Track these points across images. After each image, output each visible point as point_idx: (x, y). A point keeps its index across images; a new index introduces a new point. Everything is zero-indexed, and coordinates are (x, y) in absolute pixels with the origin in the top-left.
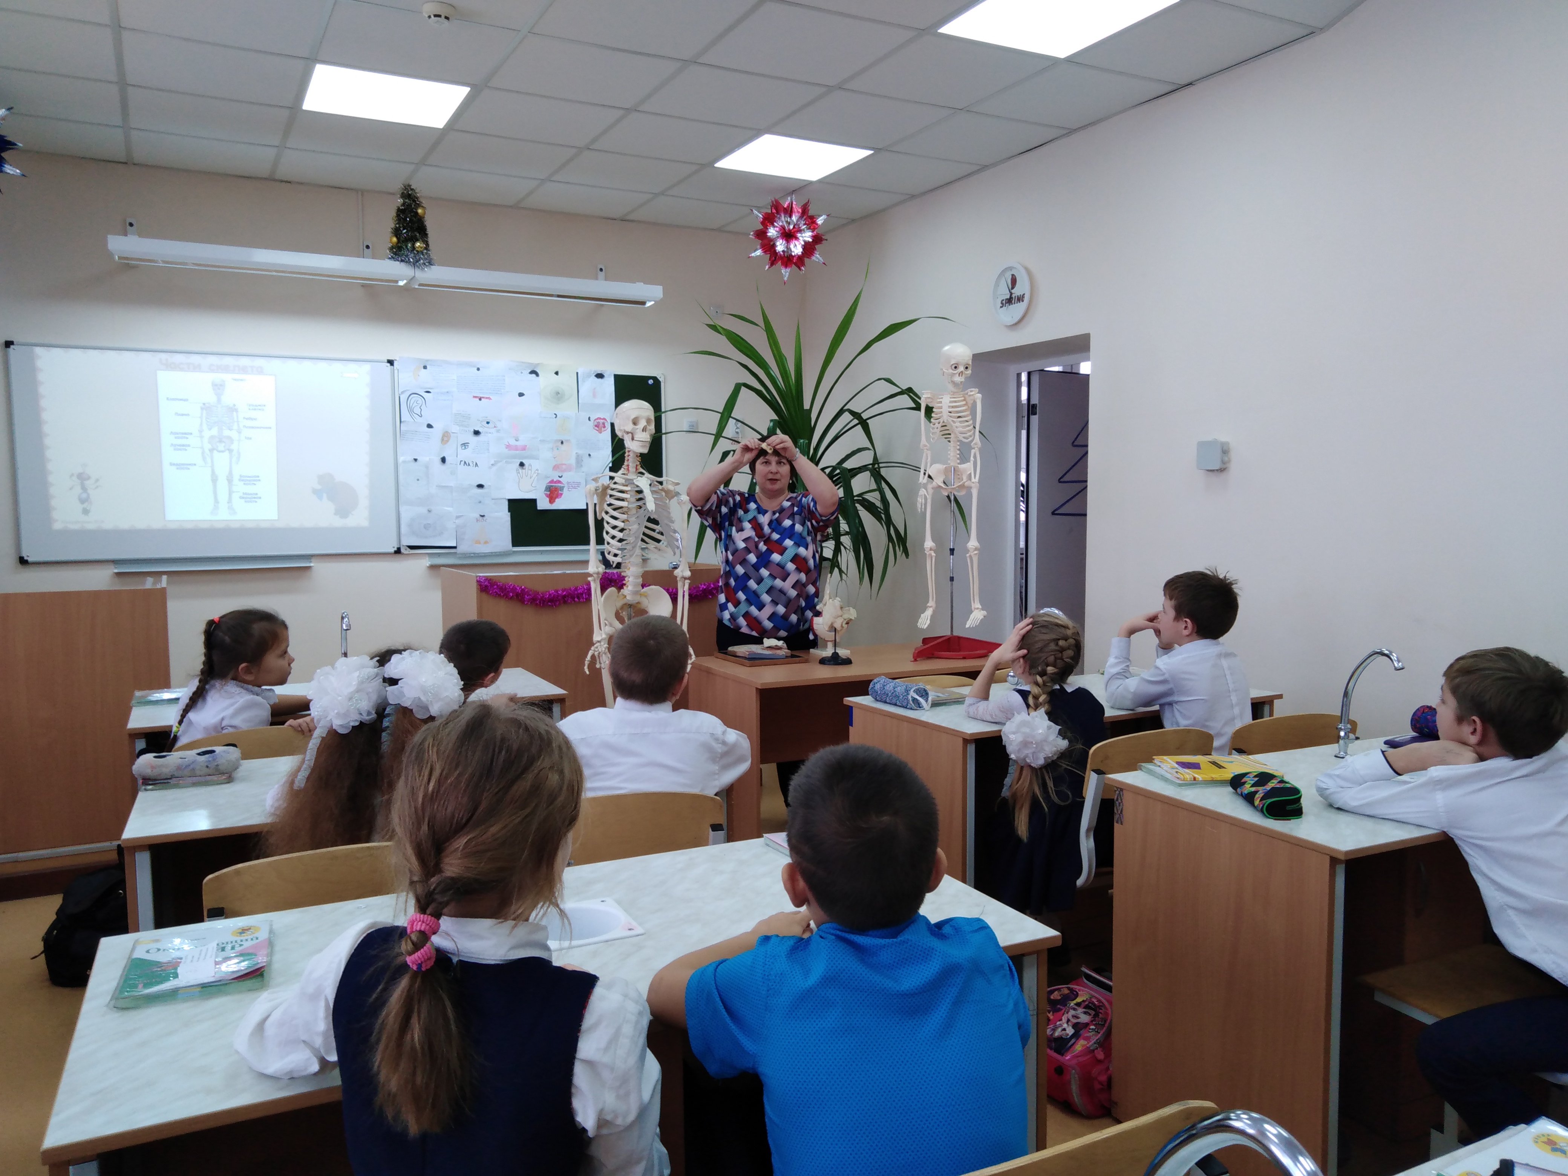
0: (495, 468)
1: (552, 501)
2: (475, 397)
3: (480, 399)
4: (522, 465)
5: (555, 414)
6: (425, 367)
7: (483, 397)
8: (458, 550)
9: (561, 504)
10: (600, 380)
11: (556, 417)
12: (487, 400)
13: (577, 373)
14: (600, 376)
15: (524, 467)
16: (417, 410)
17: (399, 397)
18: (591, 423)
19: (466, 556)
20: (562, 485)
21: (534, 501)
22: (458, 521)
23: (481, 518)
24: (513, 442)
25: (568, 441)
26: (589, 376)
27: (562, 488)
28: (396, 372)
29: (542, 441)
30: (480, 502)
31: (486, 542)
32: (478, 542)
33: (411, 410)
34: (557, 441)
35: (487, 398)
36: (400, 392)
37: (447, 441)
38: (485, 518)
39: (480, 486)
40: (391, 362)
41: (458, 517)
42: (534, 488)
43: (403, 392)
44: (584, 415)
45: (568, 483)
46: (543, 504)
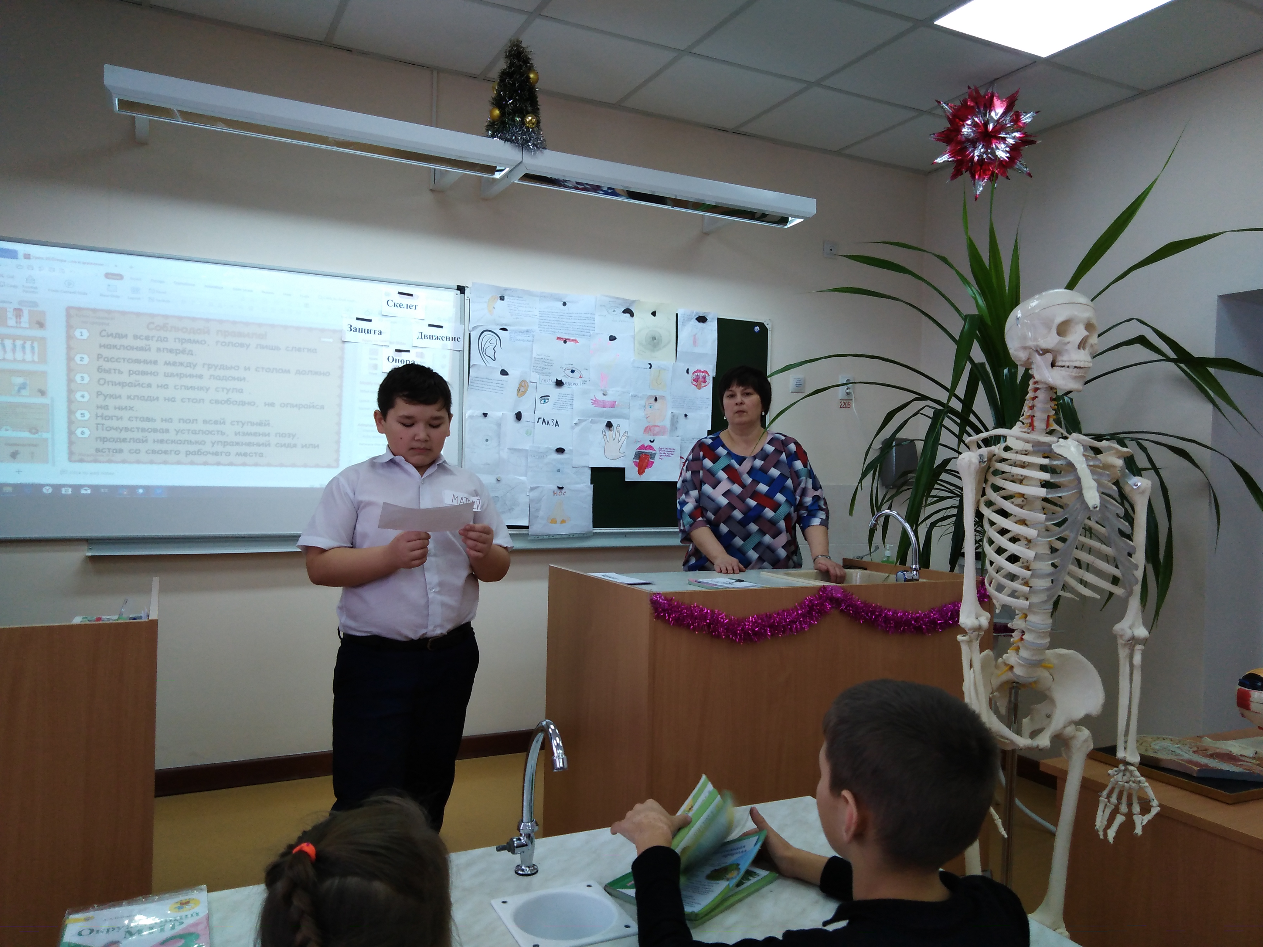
0: (577, 429)
1: (641, 472)
2: (559, 338)
3: (565, 342)
4: (609, 425)
5: (650, 364)
6: (502, 298)
7: (569, 340)
8: (531, 531)
9: (652, 475)
10: (701, 324)
11: (650, 368)
12: (573, 343)
13: (677, 315)
14: (702, 319)
15: (612, 428)
16: (490, 352)
17: (470, 334)
18: (690, 377)
19: (539, 538)
20: (653, 452)
21: (622, 471)
22: (533, 494)
23: (559, 491)
24: (600, 397)
25: (663, 397)
26: (689, 319)
27: (653, 456)
28: (467, 302)
29: (634, 396)
30: (559, 470)
31: (563, 522)
32: (554, 521)
33: (482, 352)
34: (650, 397)
35: (573, 340)
36: (471, 328)
37: (525, 392)
38: (563, 491)
39: (560, 451)
40: (461, 289)
41: (532, 489)
42: (622, 455)
43: (474, 328)
44: (683, 366)
45: (660, 449)
46: (632, 475)
